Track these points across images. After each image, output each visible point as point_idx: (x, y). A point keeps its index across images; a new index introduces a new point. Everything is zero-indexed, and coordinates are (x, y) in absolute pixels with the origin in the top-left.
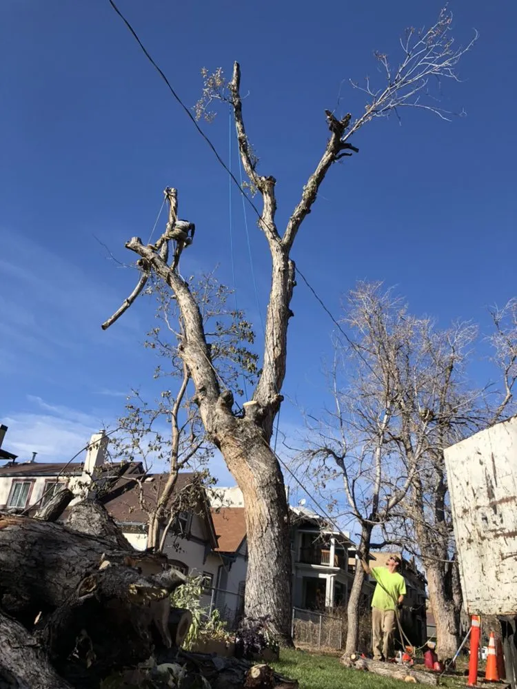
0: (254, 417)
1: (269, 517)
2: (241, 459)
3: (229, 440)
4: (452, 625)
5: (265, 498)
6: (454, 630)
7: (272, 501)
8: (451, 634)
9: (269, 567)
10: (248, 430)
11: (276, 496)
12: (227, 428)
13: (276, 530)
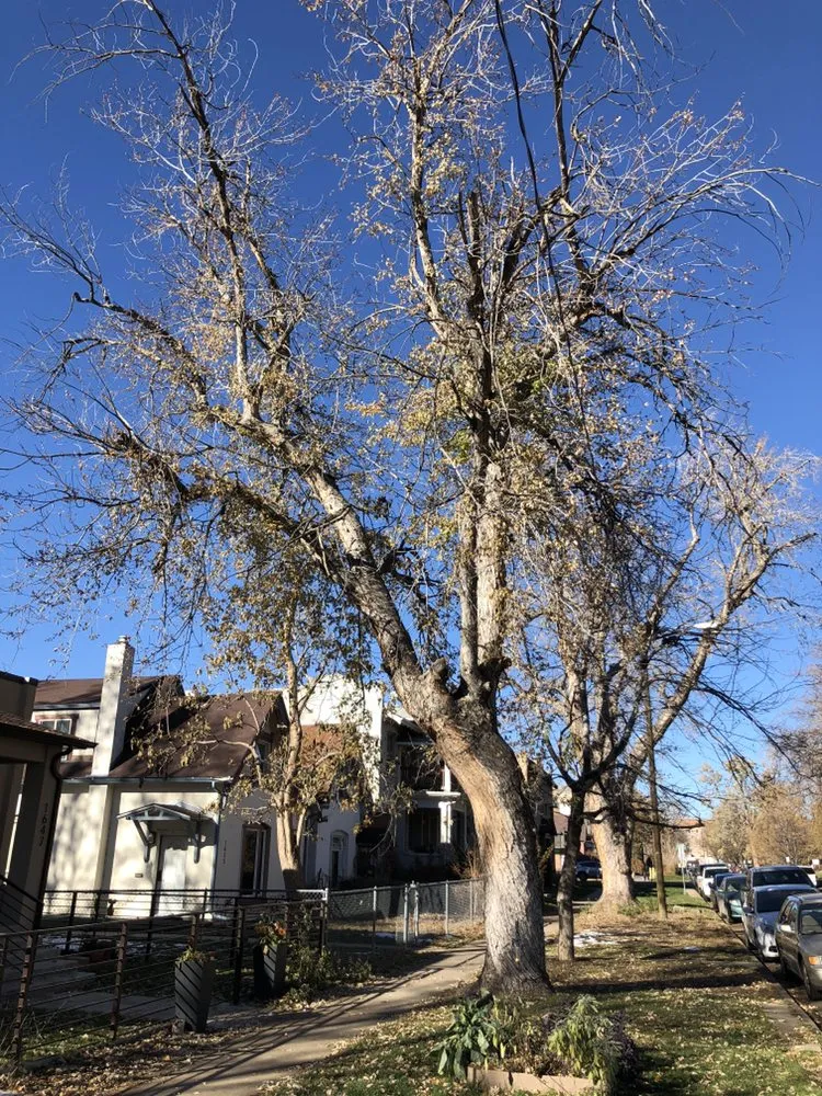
0: (478, 695)
1: (515, 832)
2: (467, 755)
3: (450, 731)
4: (623, 861)
5: (508, 807)
6: (625, 868)
7: (517, 811)
8: (623, 873)
9: (520, 894)
10: (473, 714)
11: (521, 803)
12: (446, 714)
13: (524, 848)
